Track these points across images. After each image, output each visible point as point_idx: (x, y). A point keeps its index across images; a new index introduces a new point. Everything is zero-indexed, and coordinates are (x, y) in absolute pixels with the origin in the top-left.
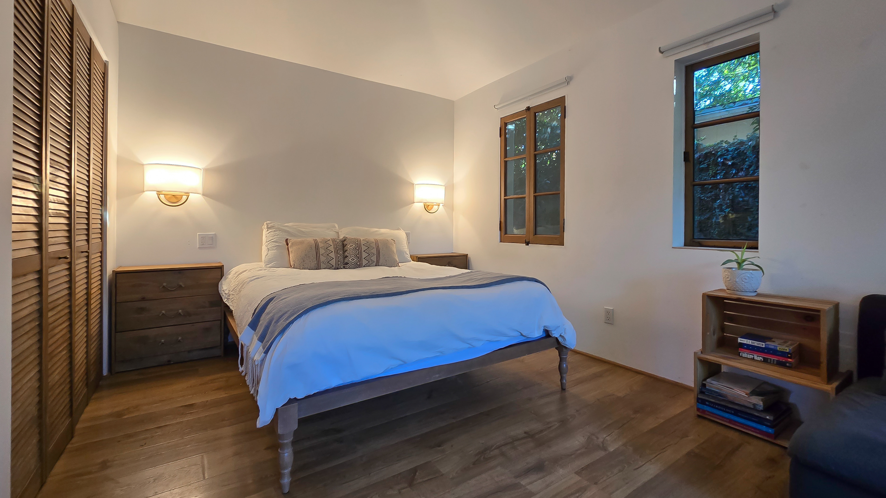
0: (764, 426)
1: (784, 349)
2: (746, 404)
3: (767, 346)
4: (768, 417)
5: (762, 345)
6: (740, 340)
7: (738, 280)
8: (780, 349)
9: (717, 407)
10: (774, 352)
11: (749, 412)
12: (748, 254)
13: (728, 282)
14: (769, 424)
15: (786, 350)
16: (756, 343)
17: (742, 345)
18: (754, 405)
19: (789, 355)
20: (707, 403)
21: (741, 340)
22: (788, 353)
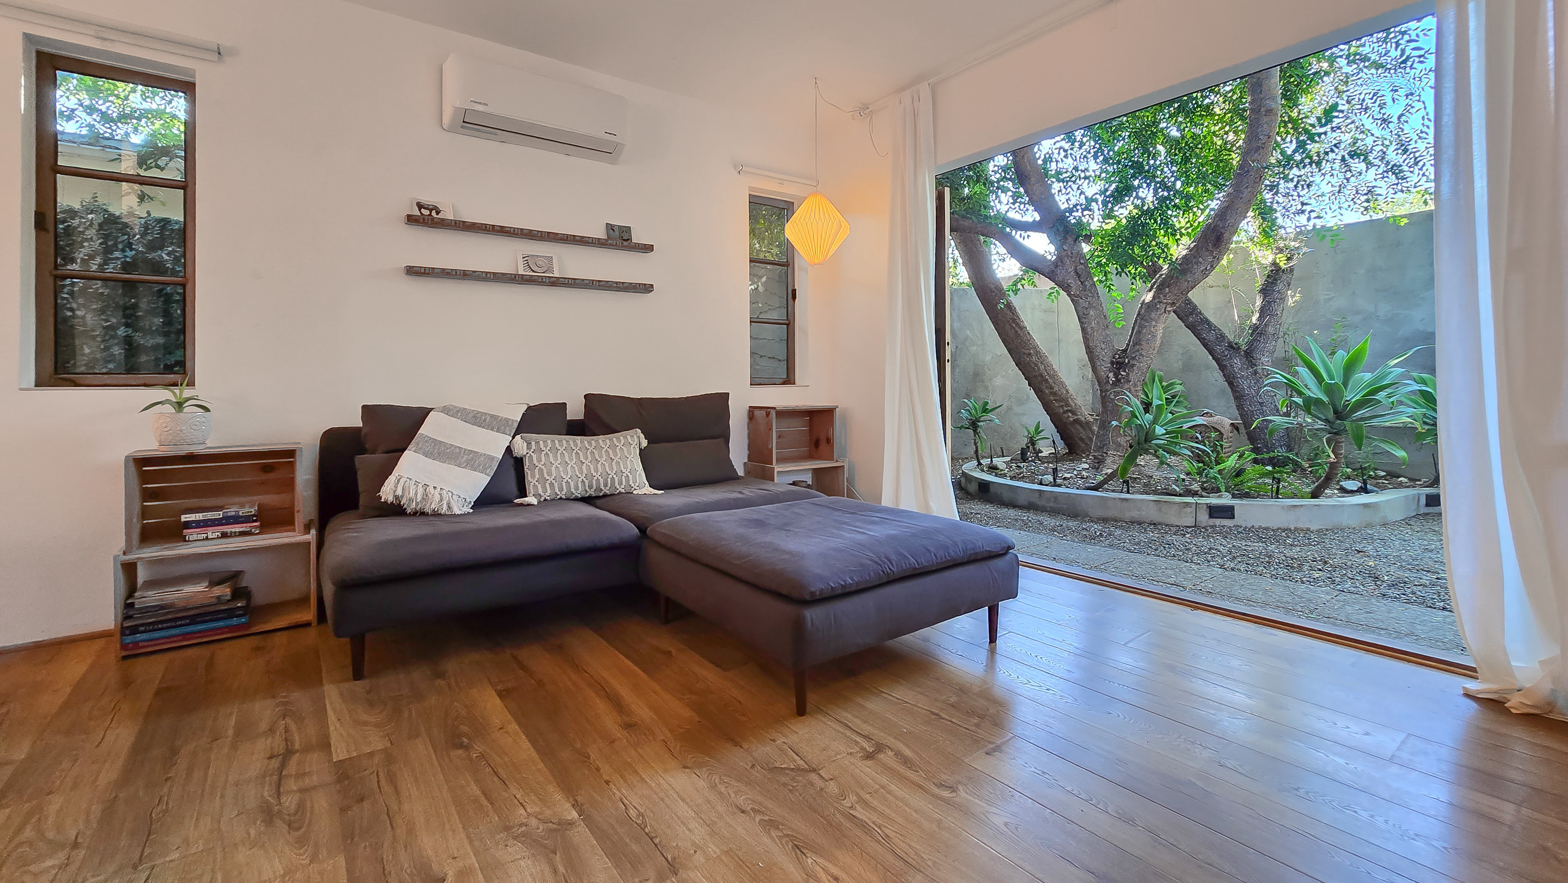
0: (235, 619)
1: (248, 512)
2: (205, 602)
3: (225, 514)
4: (239, 605)
5: (218, 515)
6: (184, 518)
7: (184, 428)
8: (243, 513)
9: (160, 626)
10: (236, 520)
11: (212, 610)
12: (187, 392)
13: (167, 433)
14: (241, 612)
15: (252, 512)
16: (210, 515)
17: (188, 525)
18: (218, 597)
19: (254, 518)
20: (142, 629)
21: (186, 518)
22: (254, 516)
